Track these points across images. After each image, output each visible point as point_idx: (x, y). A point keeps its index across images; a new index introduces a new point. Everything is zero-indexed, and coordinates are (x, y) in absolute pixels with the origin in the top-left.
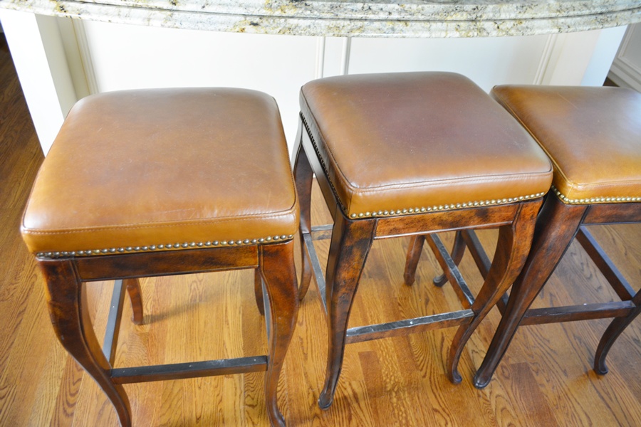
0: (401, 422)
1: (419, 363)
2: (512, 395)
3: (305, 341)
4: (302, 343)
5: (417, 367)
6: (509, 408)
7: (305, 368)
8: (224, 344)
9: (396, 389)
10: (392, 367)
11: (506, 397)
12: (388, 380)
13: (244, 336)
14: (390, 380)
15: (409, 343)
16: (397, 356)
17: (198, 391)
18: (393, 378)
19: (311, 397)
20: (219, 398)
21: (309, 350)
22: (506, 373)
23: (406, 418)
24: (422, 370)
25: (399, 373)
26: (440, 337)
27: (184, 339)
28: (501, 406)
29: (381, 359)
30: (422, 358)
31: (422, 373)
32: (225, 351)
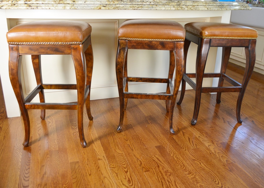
0: (181, 165)
1: (182, 147)
2: (224, 152)
3: (130, 145)
4: (129, 146)
5: (182, 148)
6: (224, 156)
7: (133, 153)
8: (94, 150)
9: (175, 155)
10: (171, 149)
11: (222, 153)
12: (171, 153)
13: (103, 147)
14: (172, 153)
15: (175, 141)
16: (172, 145)
17: (87, 166)
18: (172, 152)
19: (139, 162)
20: (98, 167)
21: (133, 148)
22: (219, 146)
23: (183, 164)
24: (184, 148)
25: (175, 151)
26: (188, 138)
27: (76, 150)
28: (221, 156)
29: (165, 147)
30: (182, 145)
31: (184, 149)
32: (95, 152)
